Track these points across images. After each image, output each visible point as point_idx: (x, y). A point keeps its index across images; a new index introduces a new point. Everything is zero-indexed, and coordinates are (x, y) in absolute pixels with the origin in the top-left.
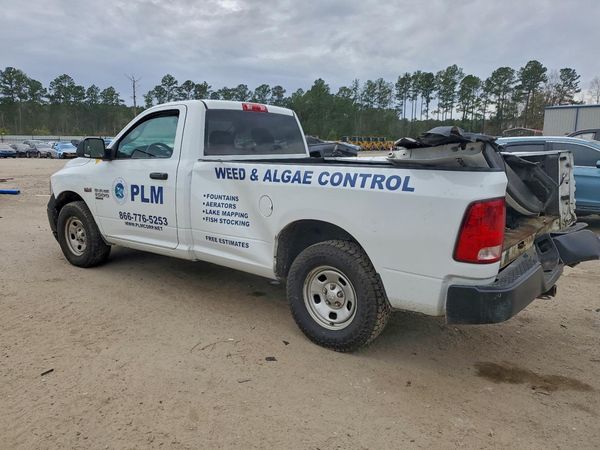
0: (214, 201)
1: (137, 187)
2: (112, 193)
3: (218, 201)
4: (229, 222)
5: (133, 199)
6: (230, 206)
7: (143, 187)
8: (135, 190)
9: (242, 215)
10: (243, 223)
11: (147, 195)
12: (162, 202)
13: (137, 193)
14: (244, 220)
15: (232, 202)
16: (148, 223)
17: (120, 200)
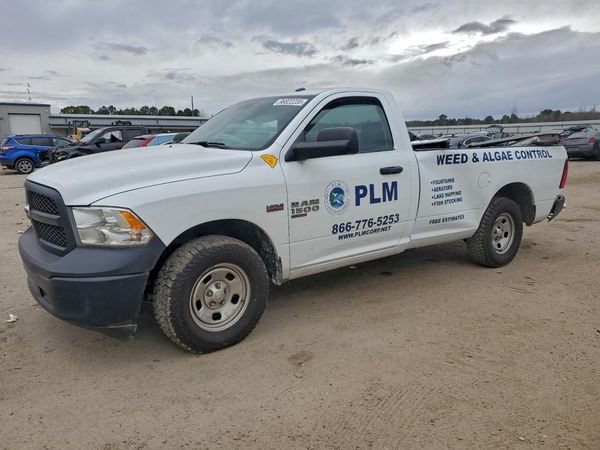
0: (438, 186)
1: (364, 188)
2: (324, 203)
3: (441, 185)
4: (451, 201)
5: (358, 203)
6: (449, 188)
7: (372, 186)
8: (361, 192)
9: (457, 193)
10: (458, 200)
11: (378, 194)
12: (396, 199)
13: (364, 195)
14: (459, 196)
15: (449, 184)
16: (375, 227)
17: (336, 209)
